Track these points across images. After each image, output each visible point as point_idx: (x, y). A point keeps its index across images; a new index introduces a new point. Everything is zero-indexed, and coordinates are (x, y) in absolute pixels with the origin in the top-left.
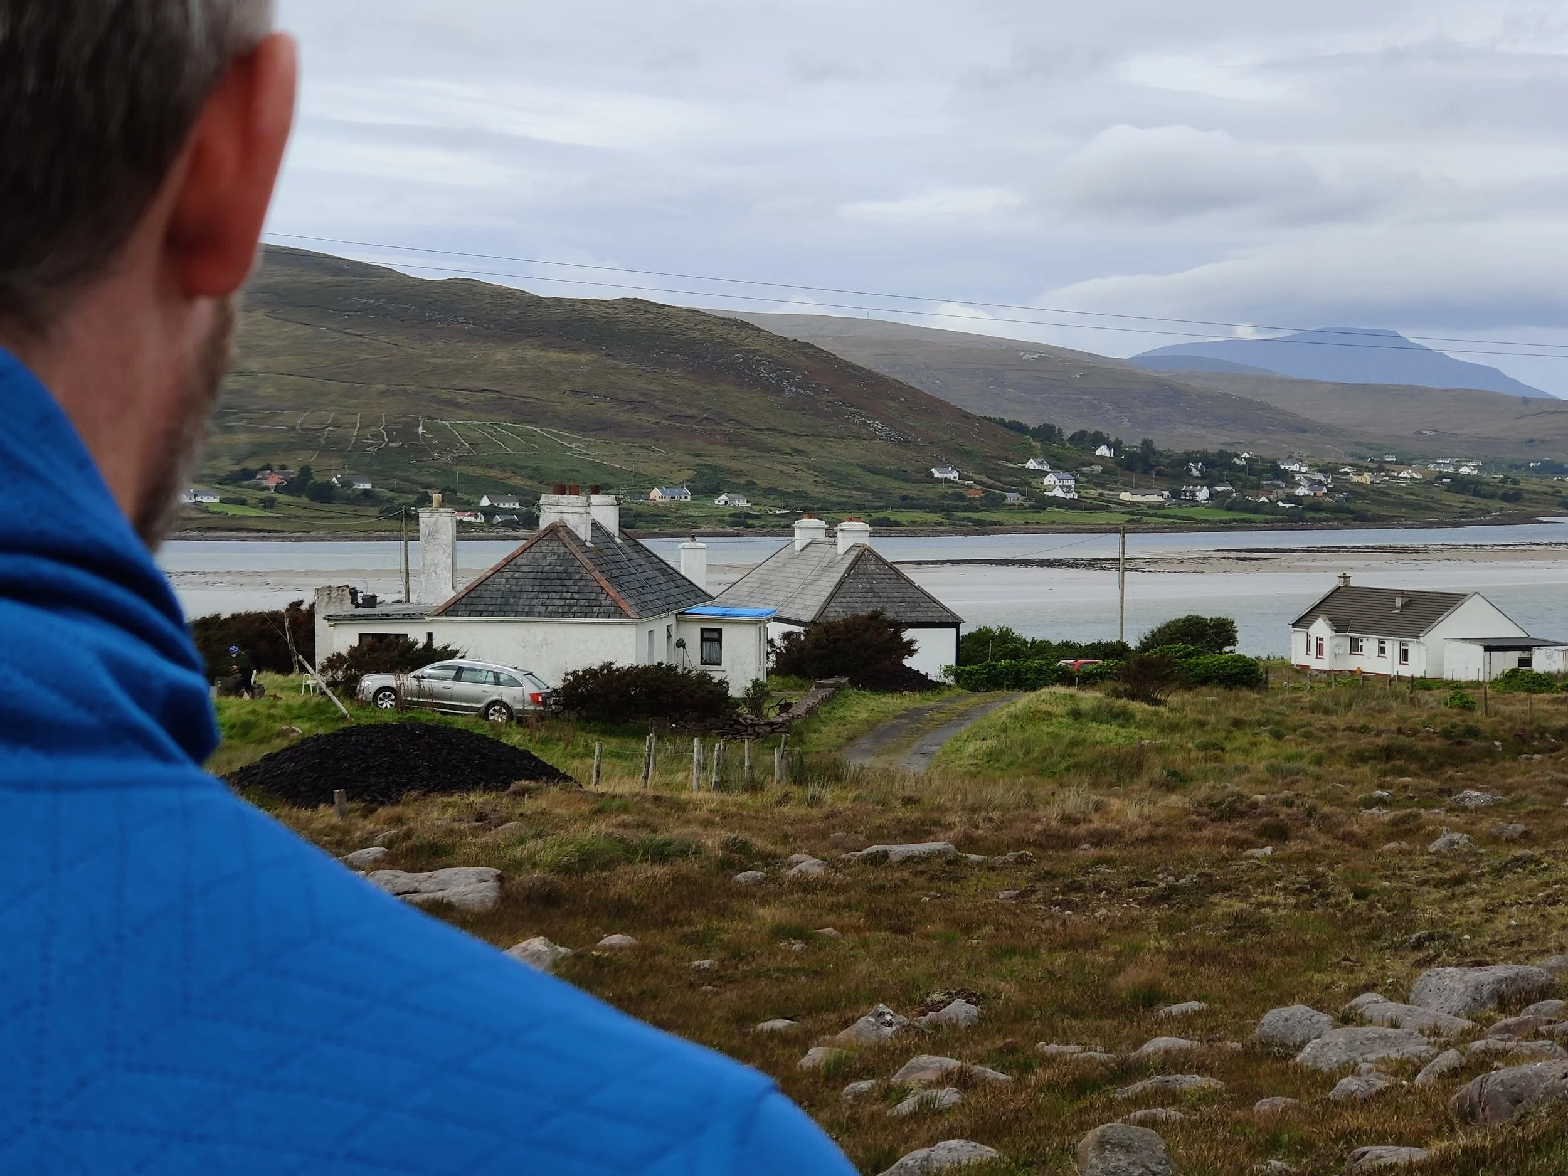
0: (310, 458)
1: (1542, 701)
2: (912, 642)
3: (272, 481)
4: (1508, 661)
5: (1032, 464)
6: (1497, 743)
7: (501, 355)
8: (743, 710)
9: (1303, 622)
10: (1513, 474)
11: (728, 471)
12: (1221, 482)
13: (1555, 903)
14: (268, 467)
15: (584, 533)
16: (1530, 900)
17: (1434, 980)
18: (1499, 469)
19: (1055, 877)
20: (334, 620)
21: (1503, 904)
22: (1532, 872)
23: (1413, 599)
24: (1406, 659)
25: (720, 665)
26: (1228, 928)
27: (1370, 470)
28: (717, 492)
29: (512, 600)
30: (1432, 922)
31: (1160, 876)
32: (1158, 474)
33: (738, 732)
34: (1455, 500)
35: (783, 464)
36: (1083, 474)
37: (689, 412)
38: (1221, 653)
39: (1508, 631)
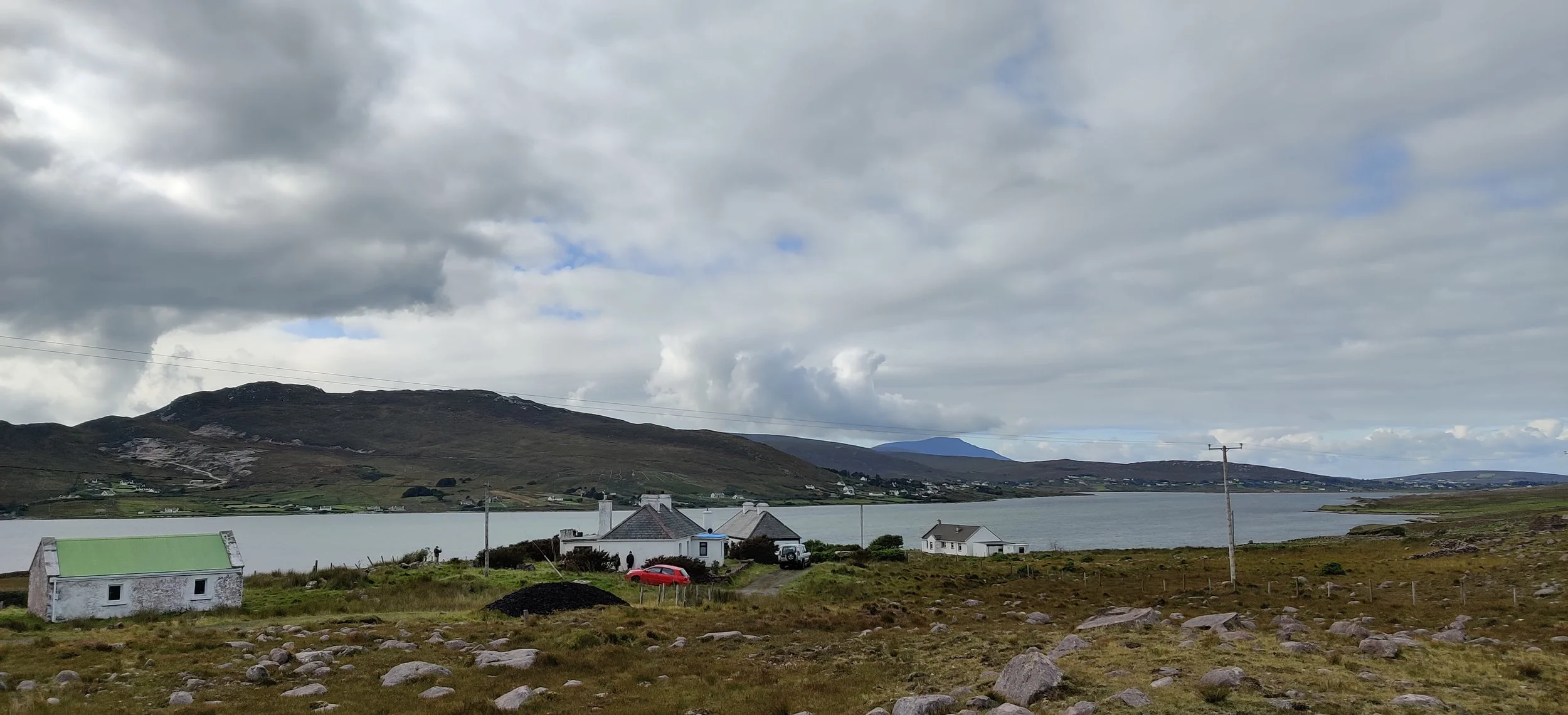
0: (595, 485)
1: (1002, 564)
2: (778, 546)
3: (582, 492)
4: (996, 549)
5: (839, 484)
6: (985, 580)
7: (661, 449)
8: (711, 572)
9: (925, 537)
10: (1000, 486)
11: (737, 487)
12: (903, 489)
13: (971, 657)
14: (581, 488)
15: (657, 508)
16: (961, 656)
17: (903, 703)
18: (995, 485)
19: (774, 647)
20: (565, 542)
21: (951, 658)
22: (964, 643)
23: (961, 529)
24: (960, 549)
25: (706, 555)
26: (835, 672)
27: (952, 485)
28: (733, 495)
29: (629, 533)
30: (920, 667)
31: (817, 647)
32: (882, 486)
33: (709, 581)
34: (981, 494)
35: (756, 484)
36: (856, 487)
37: (725, 467)
38: (898, 548)
39: (996, 539)
